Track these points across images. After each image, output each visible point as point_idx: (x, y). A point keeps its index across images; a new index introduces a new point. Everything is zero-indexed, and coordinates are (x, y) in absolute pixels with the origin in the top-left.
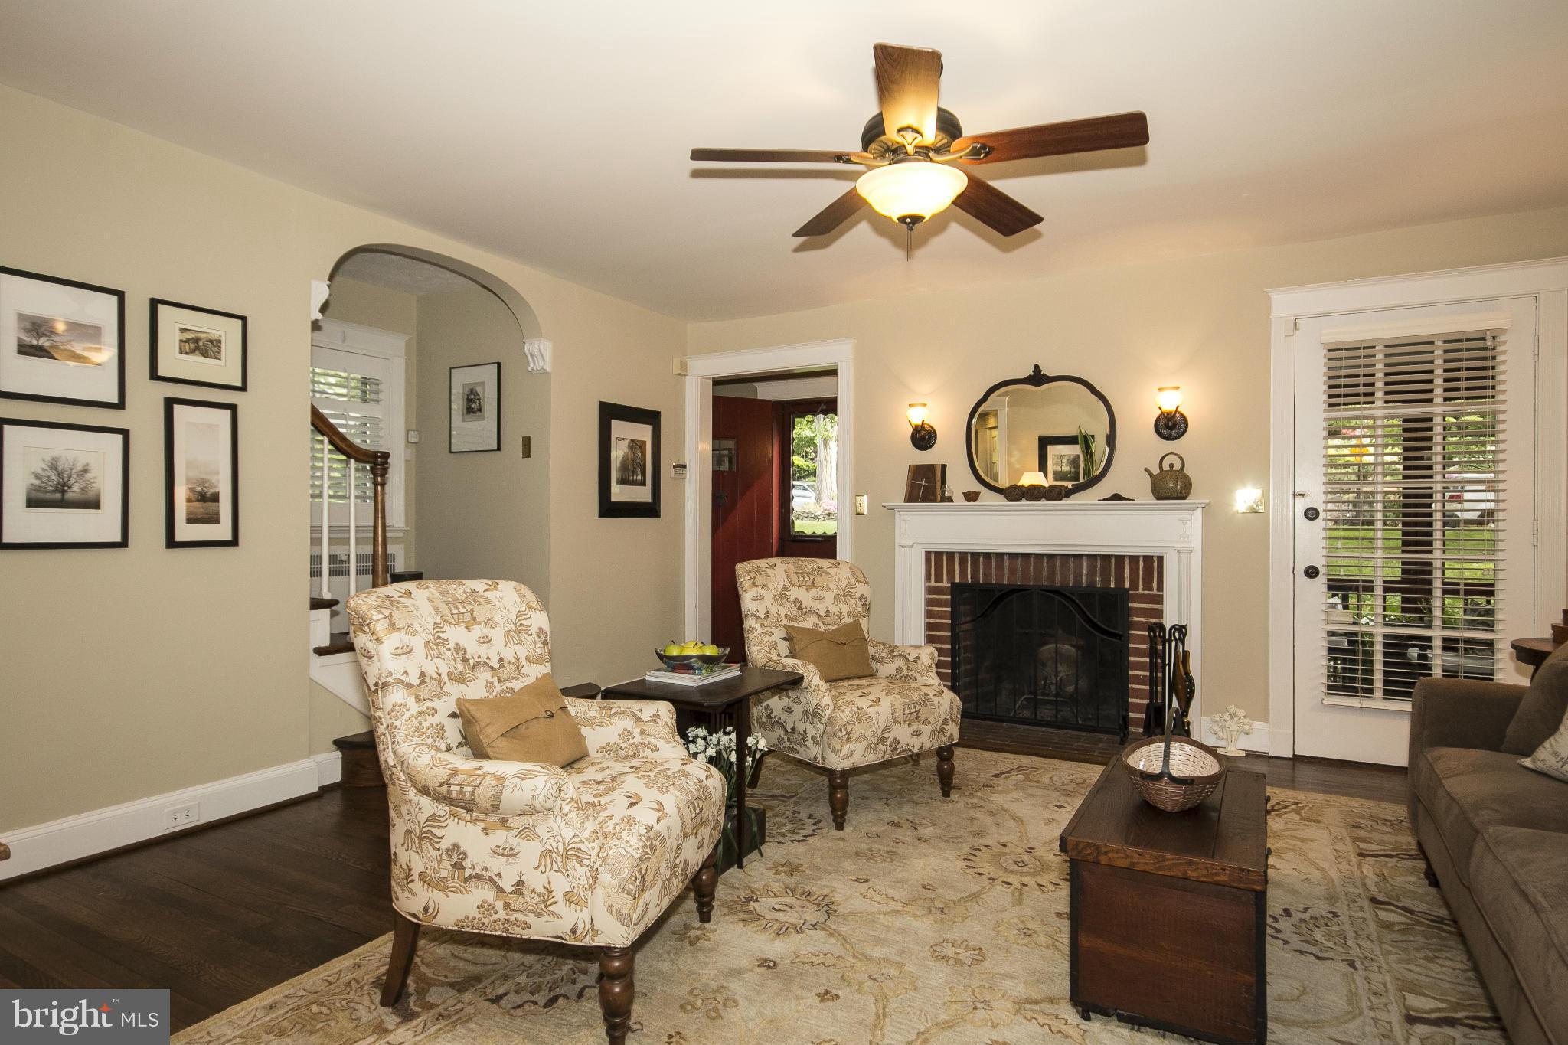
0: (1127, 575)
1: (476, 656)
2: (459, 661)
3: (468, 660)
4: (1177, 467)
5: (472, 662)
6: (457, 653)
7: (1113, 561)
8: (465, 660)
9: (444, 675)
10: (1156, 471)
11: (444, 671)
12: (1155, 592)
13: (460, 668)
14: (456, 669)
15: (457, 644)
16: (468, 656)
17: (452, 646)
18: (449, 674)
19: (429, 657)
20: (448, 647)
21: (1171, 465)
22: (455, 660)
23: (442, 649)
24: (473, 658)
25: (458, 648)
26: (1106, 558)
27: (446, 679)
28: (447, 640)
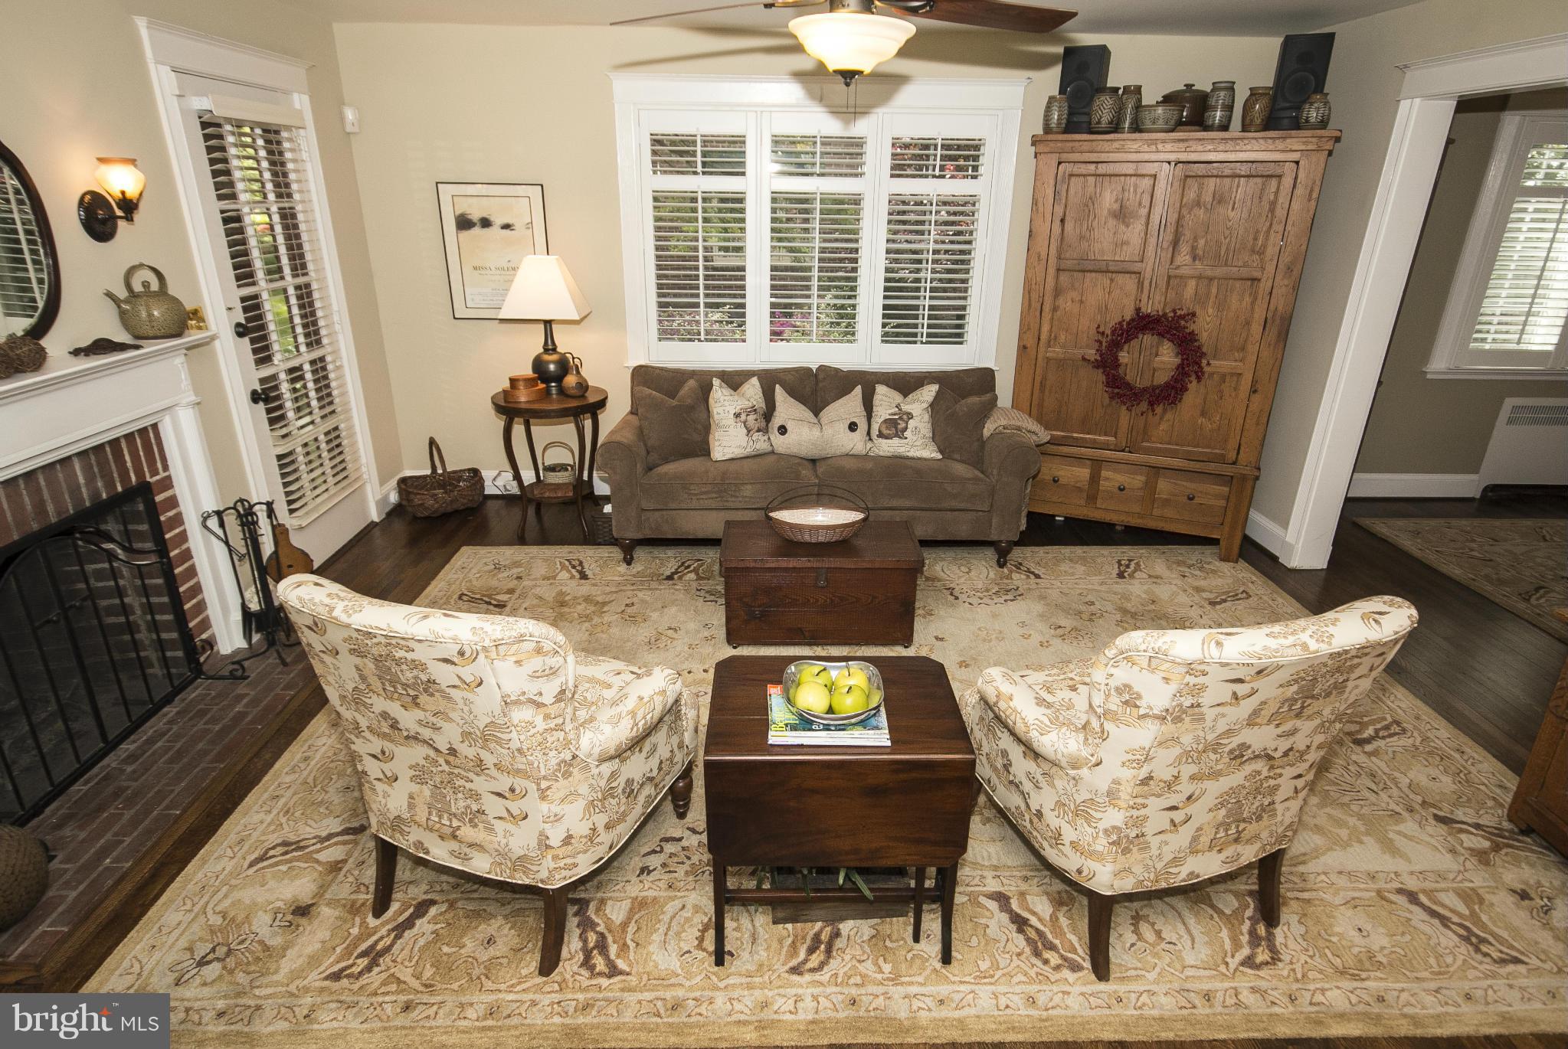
0: (129, 464)
4: (155, 286)
7: (108, 449)
10: (122, 293)
12: (162, 475)
21: (146, 285)
26: (99, 449)
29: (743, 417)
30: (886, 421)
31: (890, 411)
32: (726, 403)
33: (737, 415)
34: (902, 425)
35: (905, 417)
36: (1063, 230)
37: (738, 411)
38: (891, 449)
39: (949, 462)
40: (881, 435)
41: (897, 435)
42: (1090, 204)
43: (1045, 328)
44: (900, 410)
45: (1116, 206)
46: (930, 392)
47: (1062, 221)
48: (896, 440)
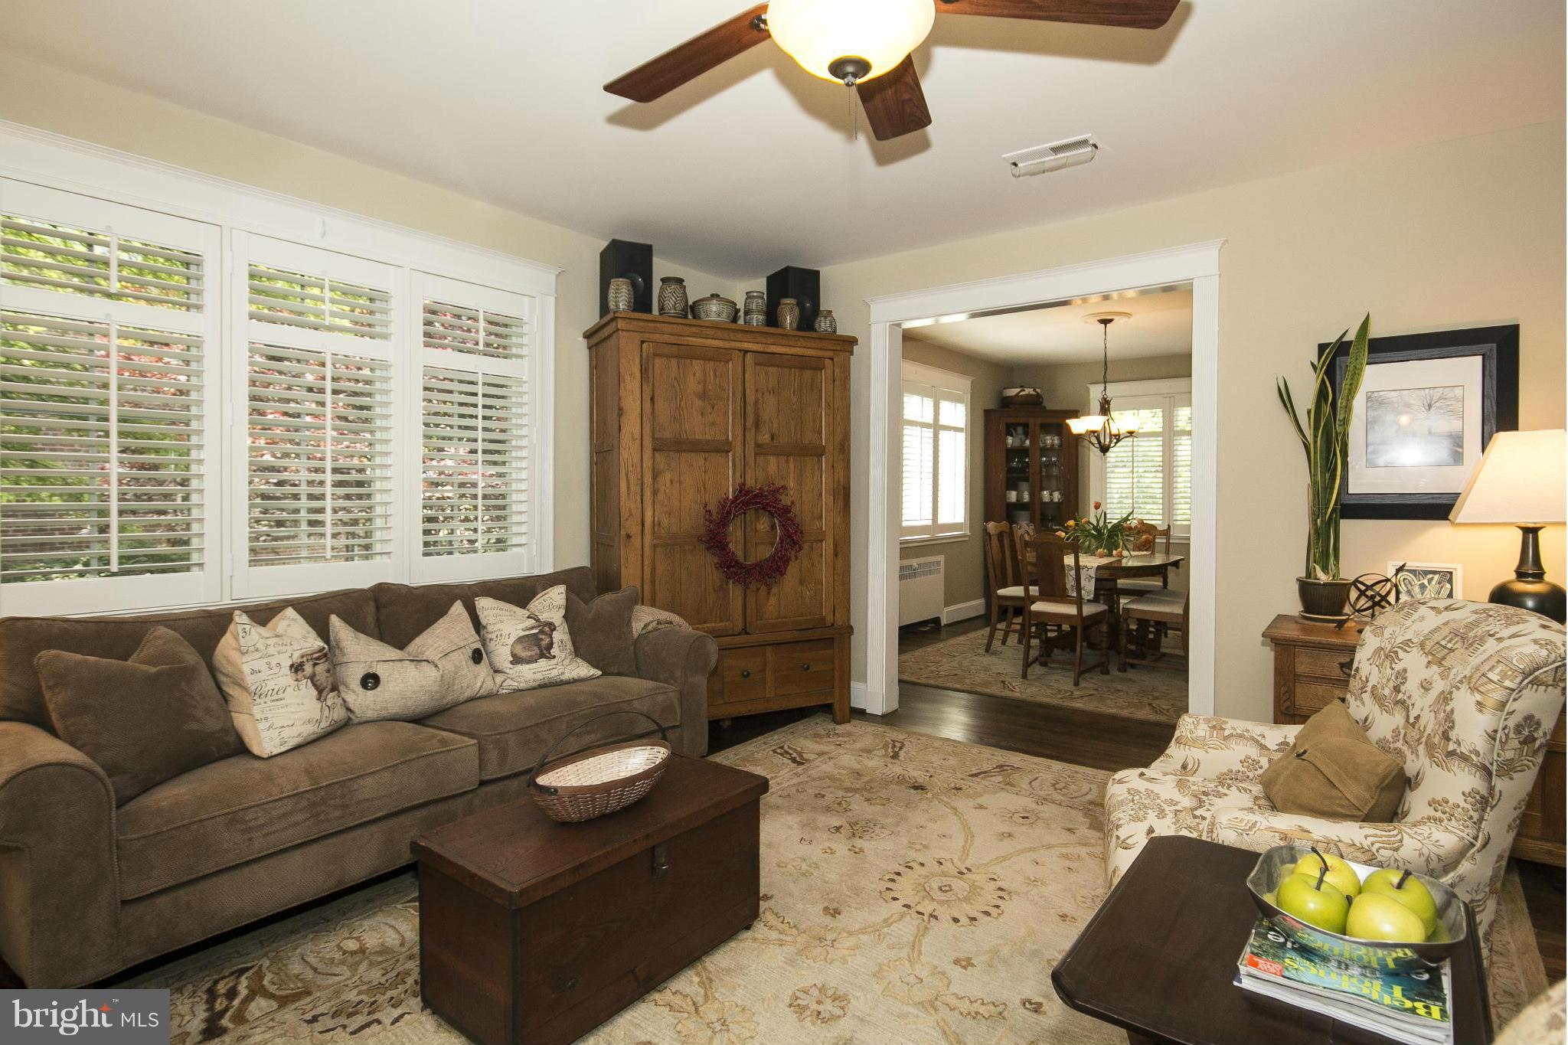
1: (1408, 694)
2: (1391, 684)
3: (1399, 691)
5: (1400, 696)
6: (1397, 678)
8: (1397, 689)
9: (1370, 684)
11: (1373, 681)
13: (1387, 692)
14: (1383, 689)
15: (1405, 670)
16: (1403, 689)
17: (1398, 667)
18: (1374, 686)
19: (1371, 661)
20: (1394, 665)
22: (1388, 680)
23: (1387, 663)
24: (1404, 694)
25: (1402, 675)
27: (1369, 689)
28: (1400, 660)
29: (308, 669)
30: (520, 640)
31: (523, 626)
32: (271, 650)
33: (297, 668)
34: (546, 641)
35: (547, 629)
36: (653, 409)
37: (296, 658)
38: (539, 676)
39: (610, 679)
40: (517, 660)
41: (542, 656)
42: (676, 384)
43: (648, 514)
44: (538, 620)
45: (700, 388)
46: (557, 595)
47: (652, 399)
48: (543, 662)
